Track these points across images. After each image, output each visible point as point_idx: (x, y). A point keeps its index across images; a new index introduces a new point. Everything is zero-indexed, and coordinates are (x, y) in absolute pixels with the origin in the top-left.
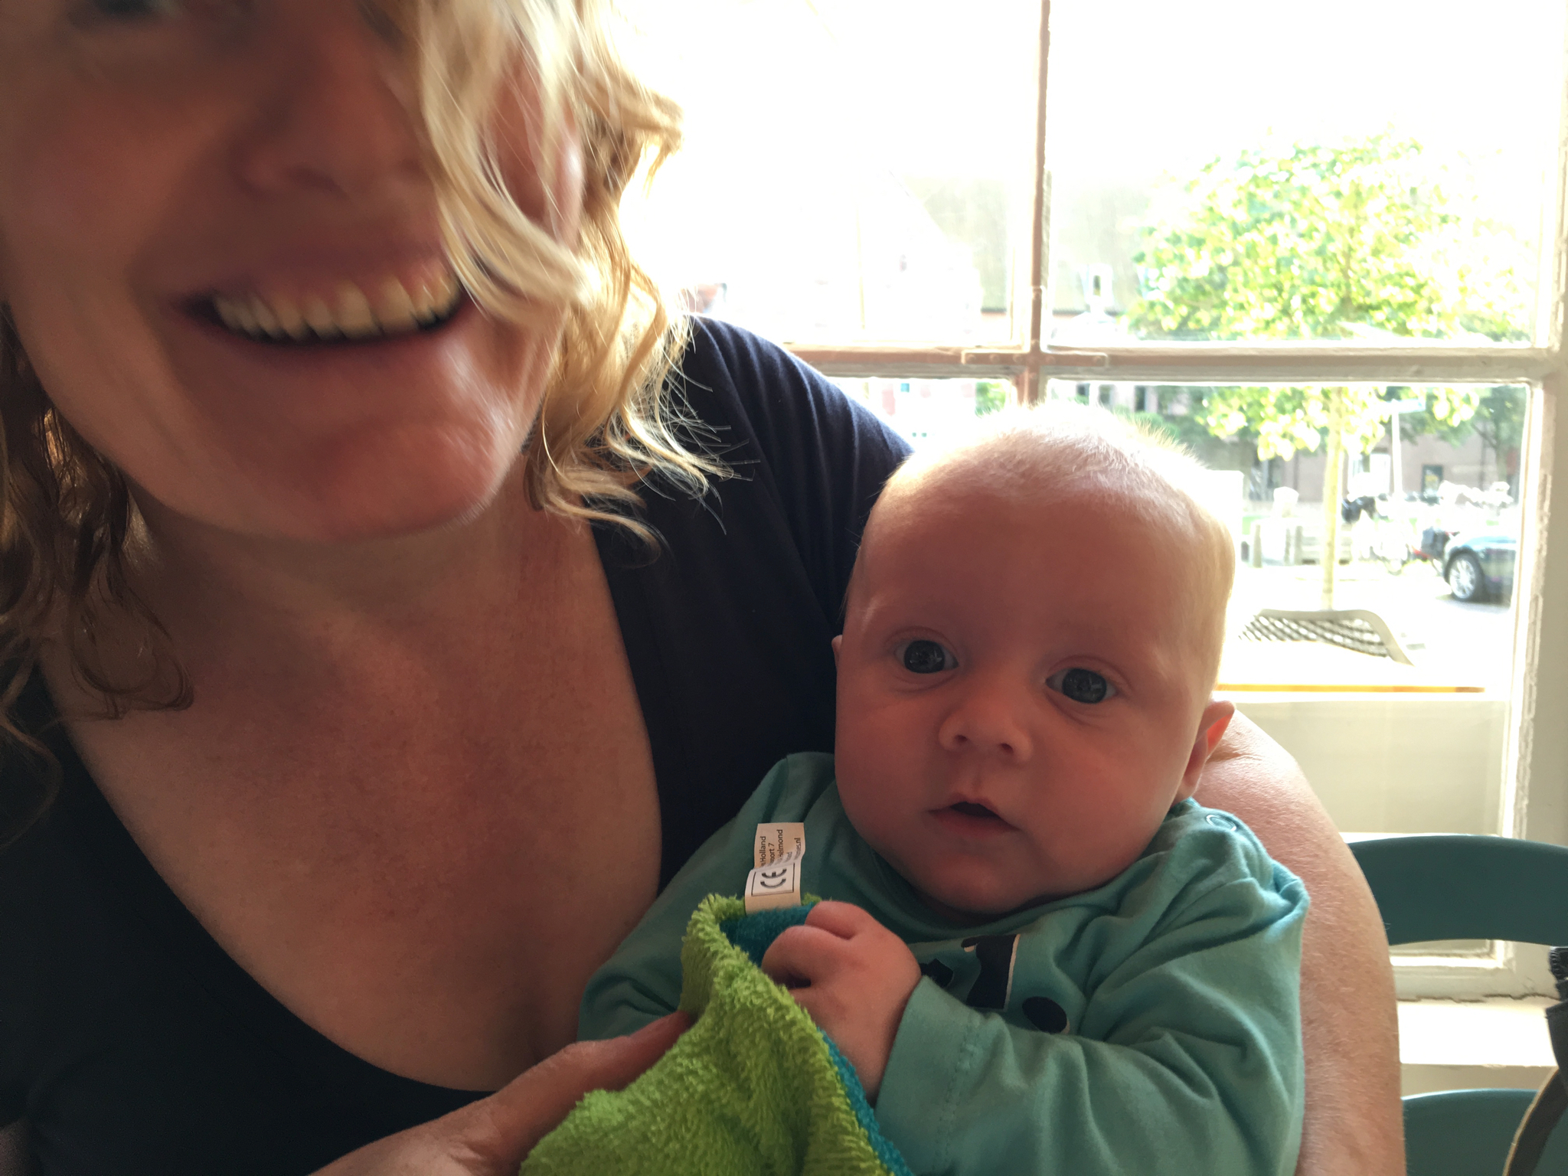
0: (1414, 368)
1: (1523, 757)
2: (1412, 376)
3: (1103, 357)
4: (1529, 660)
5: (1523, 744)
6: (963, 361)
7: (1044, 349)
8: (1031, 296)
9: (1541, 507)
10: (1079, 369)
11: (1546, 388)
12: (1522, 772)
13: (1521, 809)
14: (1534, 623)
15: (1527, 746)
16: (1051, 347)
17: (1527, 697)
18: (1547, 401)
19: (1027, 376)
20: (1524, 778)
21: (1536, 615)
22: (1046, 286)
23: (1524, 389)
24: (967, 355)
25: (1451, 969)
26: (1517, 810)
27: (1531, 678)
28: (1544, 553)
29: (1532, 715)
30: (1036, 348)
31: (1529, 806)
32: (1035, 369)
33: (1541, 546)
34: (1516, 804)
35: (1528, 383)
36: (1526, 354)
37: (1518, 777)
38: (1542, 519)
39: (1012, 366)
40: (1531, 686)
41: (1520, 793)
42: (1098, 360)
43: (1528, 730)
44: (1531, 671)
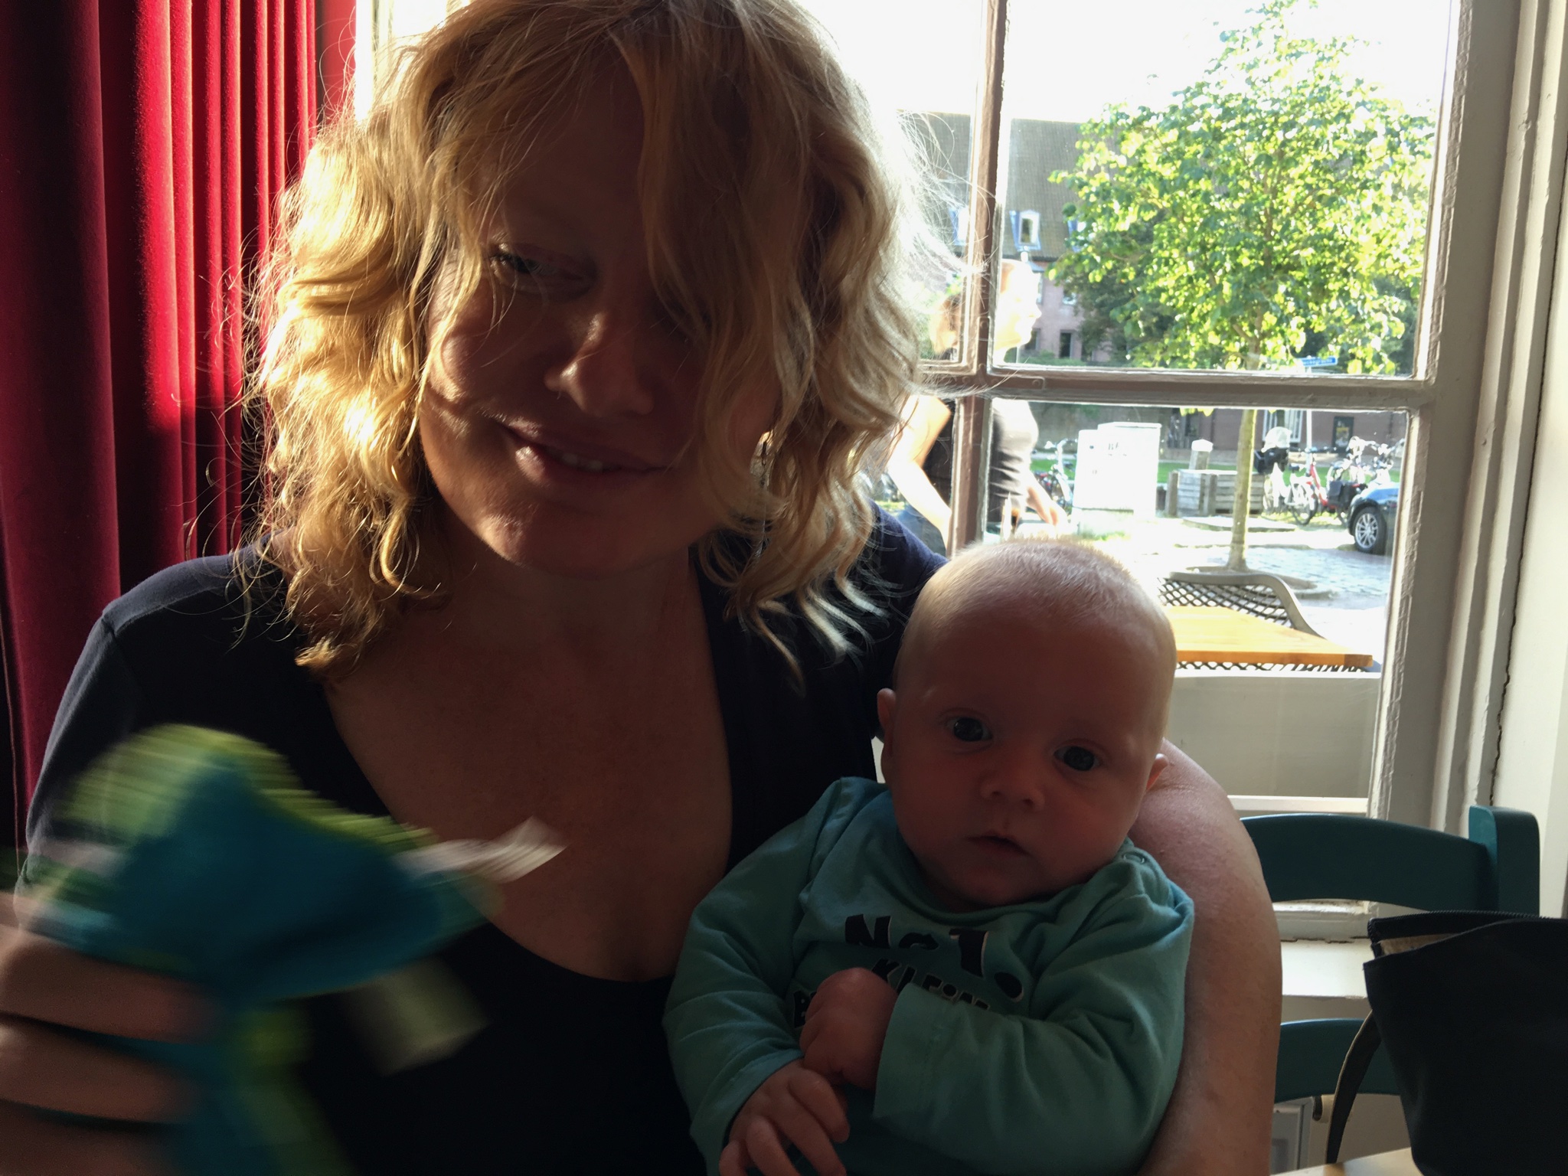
0: (1309, 397)
1: (1390, 735)
3: (1041, 380)
4: (1399, 651)
5: (1391, 722)
7: (989, 370)
9: (1415, 520)
10: (1020, 390)
11: (1421, 416)
12: (1389, 747)
13: (1388, 778)
14: (1405, 619)
15: (1394, 723)
16: (996, 370)
17: (1396, 682)
18: (1422, 428)
20: (1391, 751)
21: (1406, 612)
23: (1405, 414)
25: (1324, 913)
26: (1384, 780)
27: (1400, 667)
28: (1415, 559)
29: (1399, 699)
30: (982, 370)
31: (1393, 775)
33: (1413, 553)
34: (1383, 774)
35: (1409, 411)
36: (1406, 386)
37: (1386, 751)
38: (1414, 529)
40: (1399, 675)
41: (1388, 765)
42: (1037, 383)
43: (1395, 710)
44: (1400, 660)
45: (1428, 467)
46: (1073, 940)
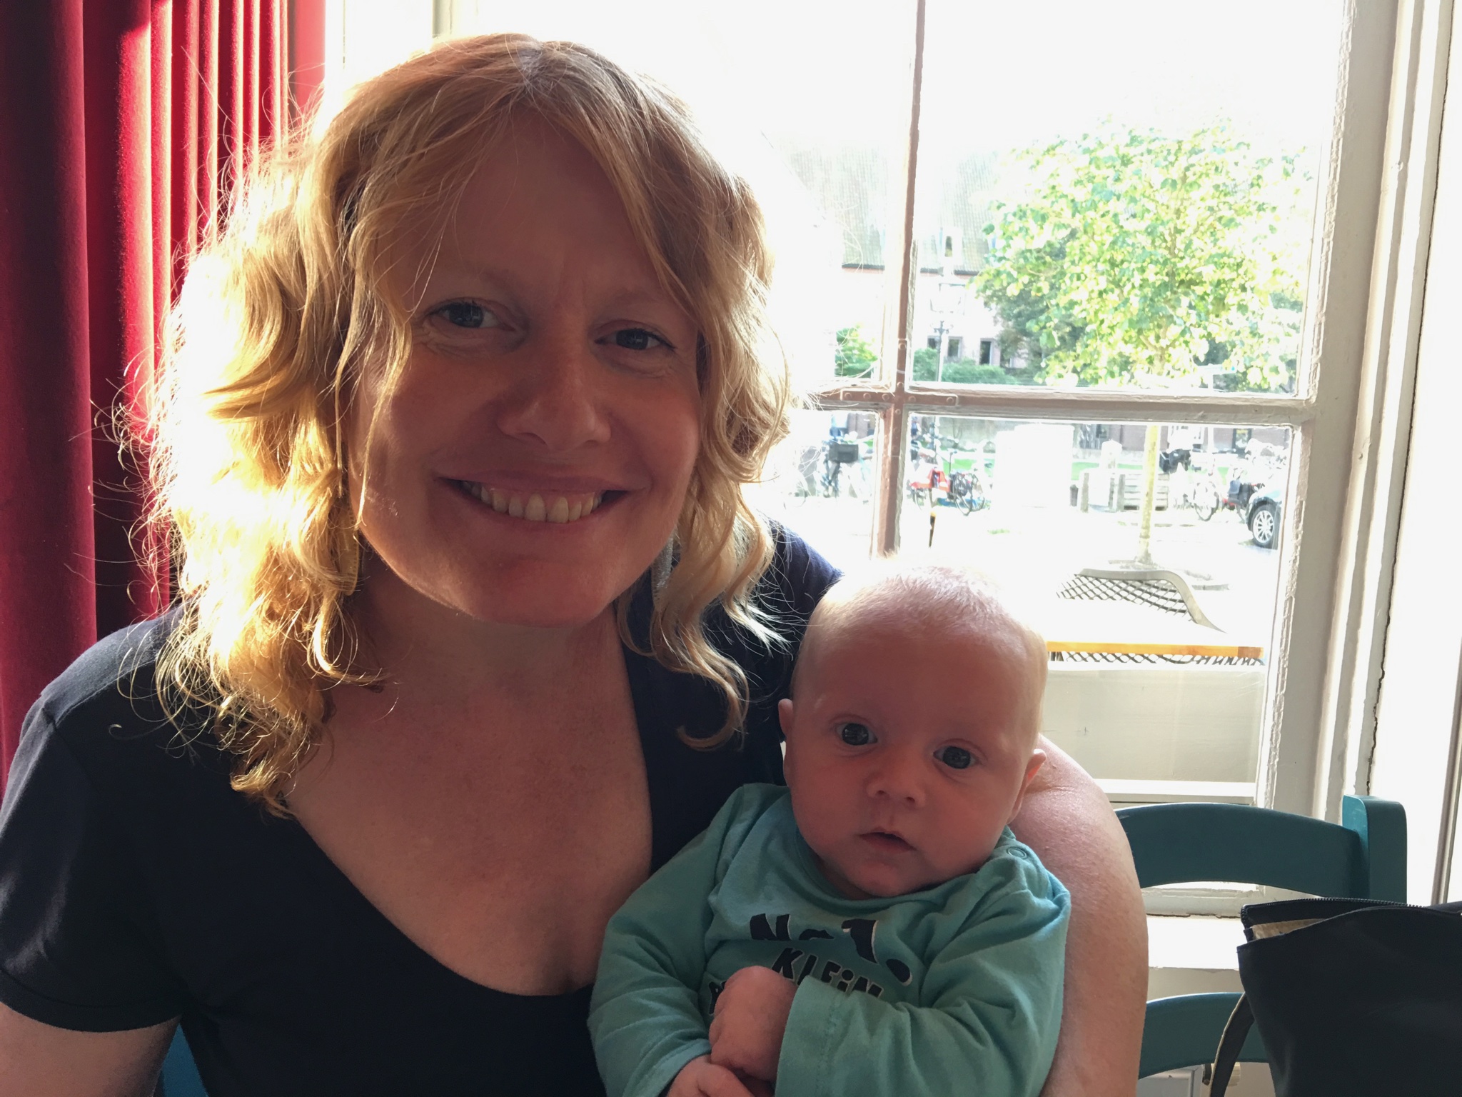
0: (1201, 414)
1: (1275, 725)
2: (1198, 420)
3: (955, 398)
4: (1283, 647)
5: (1276, 714)
6: (841, 398)
7: (907, 390)
8: (897, 346)
9: (1297, 527)
10: (935, 407)
11: (1303, 431)
12: (1274, 736)
13: (1273, 765)
14: (1288, 618)
15: (1279, 715)
16: (912, 388)
17: (1280, 676)
18: (1303, 442)
19: (892, 411)
20: (1276, 740)
21: (1289, 612)
22: (910, 339)
23: (1288, 430)
24: (845, 392)
25: (1214, 891)
26: (1270, 767)
27: (1284, 662)
28: (1297, 563)
29: (1284, 691)
30: (900, 389)
31: (1278, 762)
32: (899, 406)
33: (1296, 557)
34: (1269, 762)
35: (1292, 427)
36: (1289, 404)
37: (1271, 740)
38: (1297, 537)
39: (881, 403)
40: (1284, 669)
41: (1273, 753)
42: (950, 400)
43: (1280, 703)
44: (1284, 656)
45: (1309, 478)
46: (959, 932)
